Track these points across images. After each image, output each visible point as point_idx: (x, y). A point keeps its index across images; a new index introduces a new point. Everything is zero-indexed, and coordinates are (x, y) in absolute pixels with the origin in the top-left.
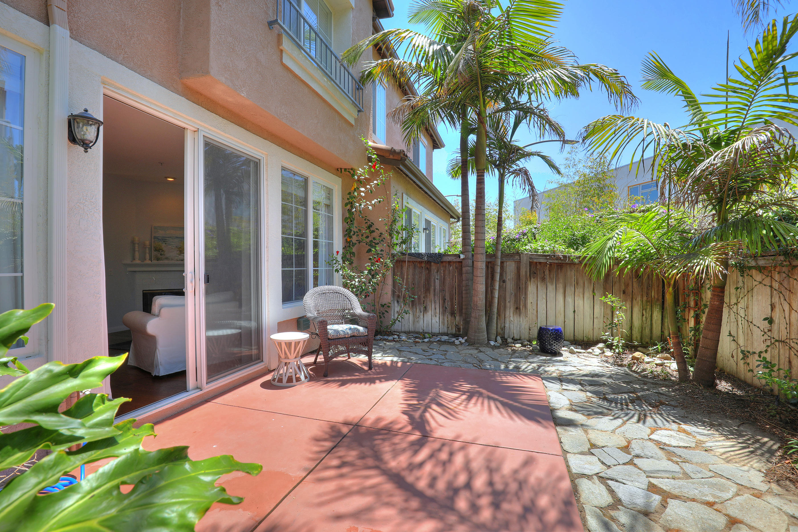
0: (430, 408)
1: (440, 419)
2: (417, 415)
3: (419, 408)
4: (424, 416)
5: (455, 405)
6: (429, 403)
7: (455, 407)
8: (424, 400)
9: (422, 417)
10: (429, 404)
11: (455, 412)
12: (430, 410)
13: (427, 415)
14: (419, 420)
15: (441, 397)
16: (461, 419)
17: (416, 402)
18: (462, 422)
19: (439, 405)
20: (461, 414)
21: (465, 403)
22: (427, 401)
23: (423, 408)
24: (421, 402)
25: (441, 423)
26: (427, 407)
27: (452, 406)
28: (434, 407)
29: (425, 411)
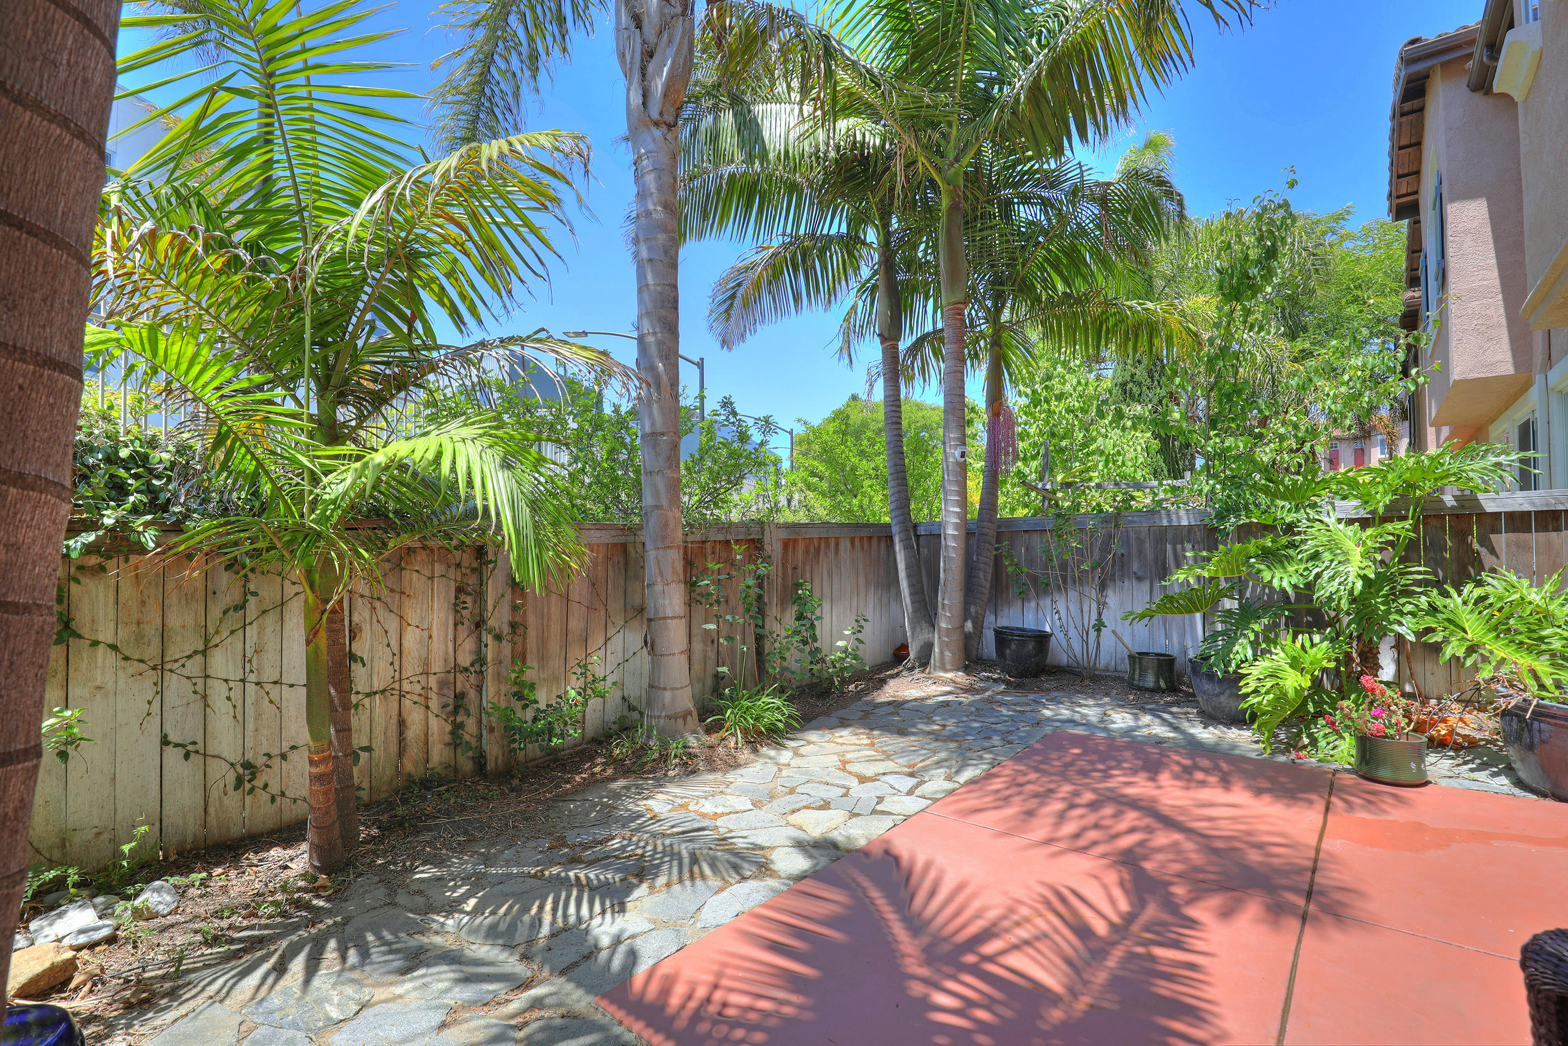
0: (1112, 924)
1: (1093, 892)
2: (1151, 911)
3: (1148, 930)
4: (1131, 904)
5: (1039, 922)
6: (1113, 944)
7: (1041, 915)
8: (1132, 956)
9: (1139, 902)
10: (1115, 937)
11: (1047, 903)
12: (1115, 918)
13: (1124, 906)
14: (1147, 896)
15: (1069, 962)
16: (1043, 884)
17: (1160, 952)
18: (1047, 879)
19: (1083, 931)
20: (1036, 897)
21: (1006, 924)
22: (1118, 952)
23: (1135, 928)
24: (1140, 950)
25: (1095, 883)
26: (1121, 930)
27: (1048, 922)
28: (1100, 927)
29: (1129, 919)
